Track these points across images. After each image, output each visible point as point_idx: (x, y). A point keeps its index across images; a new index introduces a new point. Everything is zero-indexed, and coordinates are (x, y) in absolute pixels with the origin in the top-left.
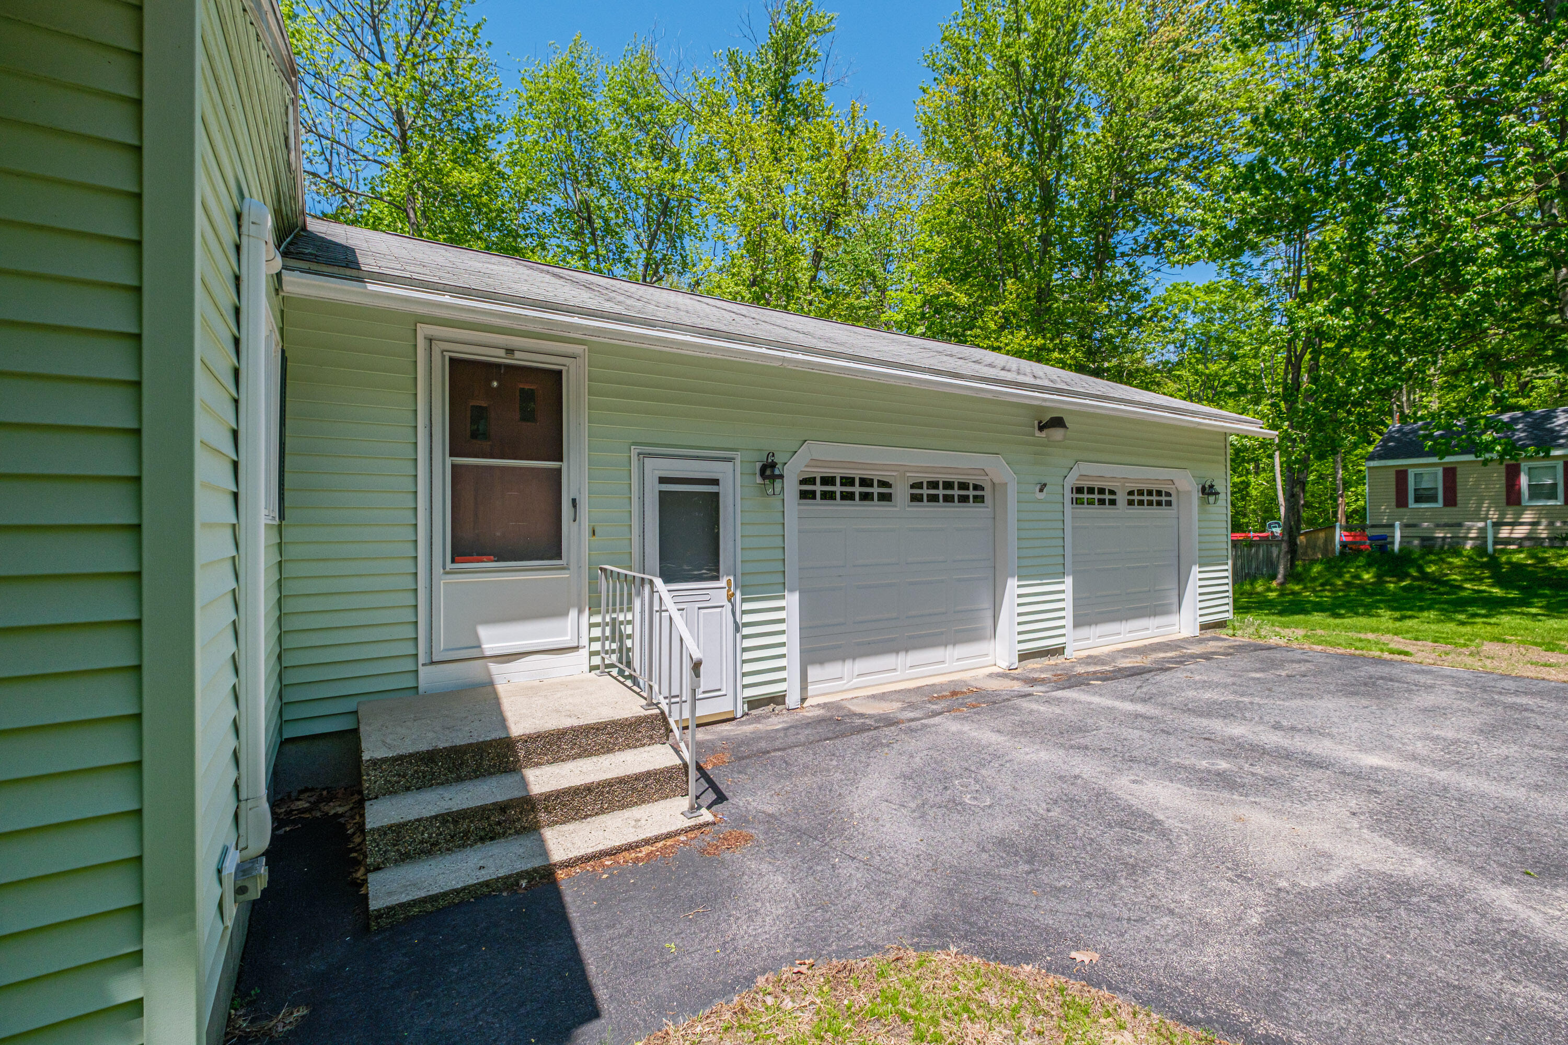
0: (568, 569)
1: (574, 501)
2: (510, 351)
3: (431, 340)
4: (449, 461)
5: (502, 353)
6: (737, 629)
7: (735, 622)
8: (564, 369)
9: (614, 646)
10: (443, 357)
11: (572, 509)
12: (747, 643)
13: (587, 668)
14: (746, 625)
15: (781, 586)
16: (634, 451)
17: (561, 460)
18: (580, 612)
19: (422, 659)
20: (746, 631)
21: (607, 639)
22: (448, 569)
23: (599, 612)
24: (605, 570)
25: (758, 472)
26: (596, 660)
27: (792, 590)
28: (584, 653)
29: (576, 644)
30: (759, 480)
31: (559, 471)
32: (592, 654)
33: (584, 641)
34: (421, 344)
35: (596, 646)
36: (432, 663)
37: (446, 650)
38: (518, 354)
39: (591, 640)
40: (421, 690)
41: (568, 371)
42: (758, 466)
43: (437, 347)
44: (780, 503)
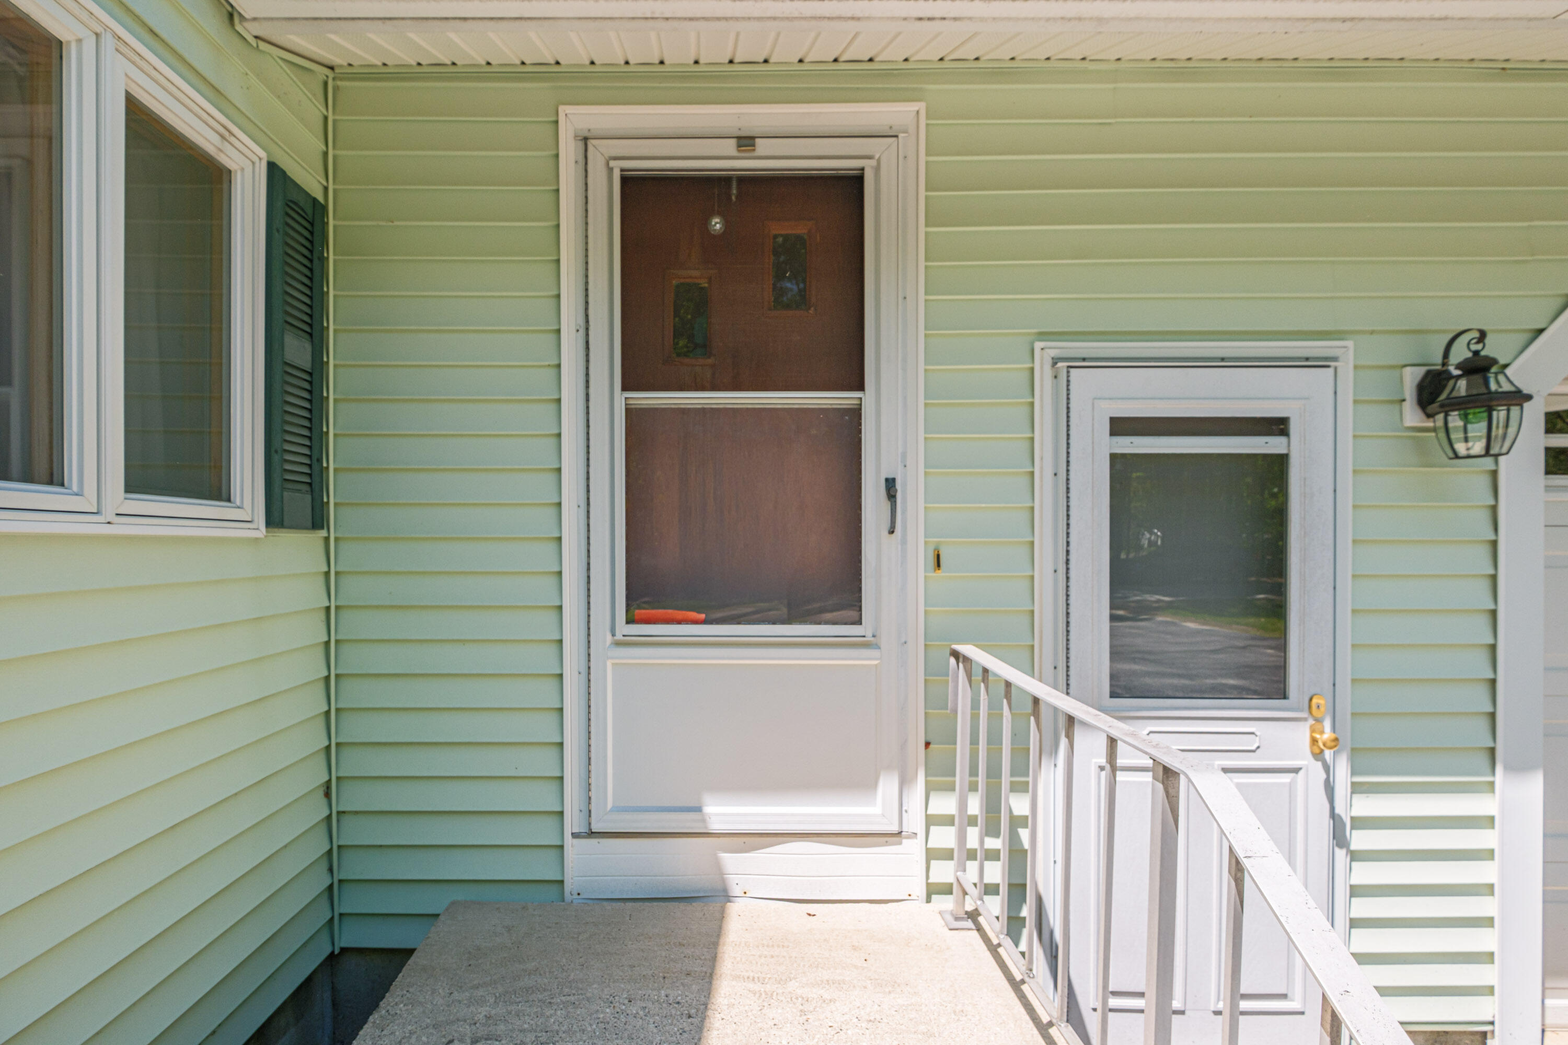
0: (877, 647)
1: (890, 484)
2: (746, 142)
3: (586, 139)
4: (620, 399)
5: (730, 147)
6: (1339, 838)
7: (1333, 815)
8: (868, 165)
9: (992, 843)
10: (610, 170)
11: (886, 505)
12: (1365, 874)
13: (920, 890)
14: (1360, 823)
15: (1482, 760)
16: (1045, 351)
17: (861, 387)
18: (905, 782)
19: (572, 822)
20: (1360, 840)
21: (972, 821)
22: (619, 637)
23: (951, 788)
24: (967, 660)
25: (1409, 392)
26: (943, 872)
27: (1518, 767)
28: (913, 849)
29: (895, 828)
30: (1412, 416)
31: (855, 414)
32: (932, 855)
33: (915, 822)
34: (568, 150)
35: (944, 837)
36: (591, 834)
37: (618, 809)
38: (762, 146)
39: (931, 821)
40: (568, 887)
41: (877, 169)
42: (1411, 377)
43: (599, 151)
44: (1484, 482)
